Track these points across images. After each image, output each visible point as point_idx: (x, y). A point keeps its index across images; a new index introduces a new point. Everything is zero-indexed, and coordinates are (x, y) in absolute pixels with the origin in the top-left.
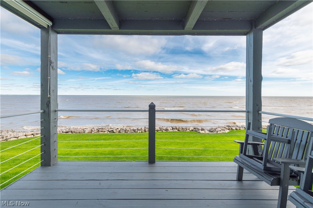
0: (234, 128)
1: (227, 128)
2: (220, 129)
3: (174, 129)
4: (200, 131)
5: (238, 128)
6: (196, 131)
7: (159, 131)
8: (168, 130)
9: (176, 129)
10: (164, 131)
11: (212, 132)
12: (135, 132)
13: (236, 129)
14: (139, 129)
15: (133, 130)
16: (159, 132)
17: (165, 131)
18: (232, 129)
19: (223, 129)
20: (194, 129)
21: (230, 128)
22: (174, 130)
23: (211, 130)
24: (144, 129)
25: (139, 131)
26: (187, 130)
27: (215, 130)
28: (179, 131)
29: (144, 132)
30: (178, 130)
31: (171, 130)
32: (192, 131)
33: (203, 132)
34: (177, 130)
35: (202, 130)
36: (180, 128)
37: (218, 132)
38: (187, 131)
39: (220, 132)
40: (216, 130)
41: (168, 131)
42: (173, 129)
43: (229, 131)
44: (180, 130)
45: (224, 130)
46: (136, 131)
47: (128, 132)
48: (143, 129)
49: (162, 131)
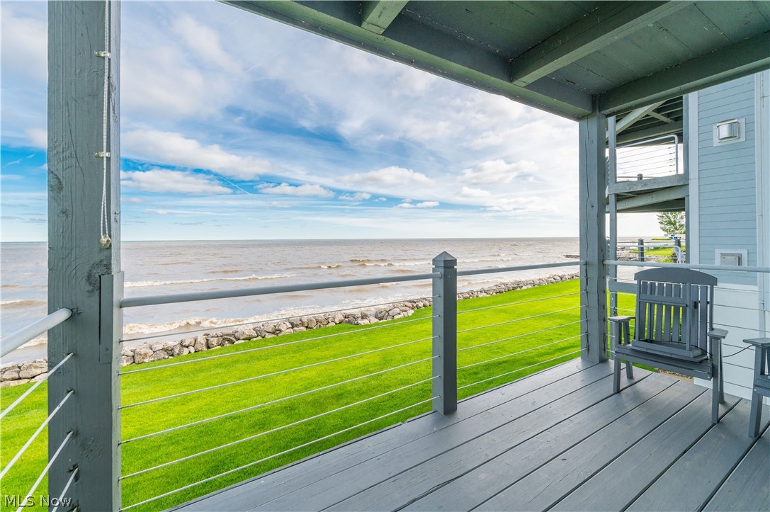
0: (421, 304)
1: (410, 305)
2: (398, 310)
3: (297, 326)
4: (360, 322)
5: (428, 304)
6: (349, 322)
7: (255, 339)
8: (281, 331)
9: (302, 324)
10: (268, 336)
11: (381, 319)
12: (172, 355)
13: (424, 306)
14: (187, 343)
15: (166, 350)
16: (255, 342)
17: (273, 336)
18: (417, 306)
19: (404, 308)
20: (346, 317)
21: (415, 305)
22: (296, 328)
23: (380, 315)
24: (204, 342)
25: (186, 351)
26: (329, 322)
27: (387, 314)
28: (310, 328)
29: (205, 349)
30: (307, 327)
31: (288, 330)
32: (340, 323)
33: (366, 322)
34: (303, 329)
35: (364, 317)
36: (311, 320)
37: (396, 317)
38: (330, 325)
39: (400, 316)
40: (391, 313)
41: (280, 335)
42: (293, 326)
43: (412, 311)
44: (313, 325)
45: (405, 311)
46: (177, 351)
47: (146, 360)
48: (202, 340)
49: (263, 337)
